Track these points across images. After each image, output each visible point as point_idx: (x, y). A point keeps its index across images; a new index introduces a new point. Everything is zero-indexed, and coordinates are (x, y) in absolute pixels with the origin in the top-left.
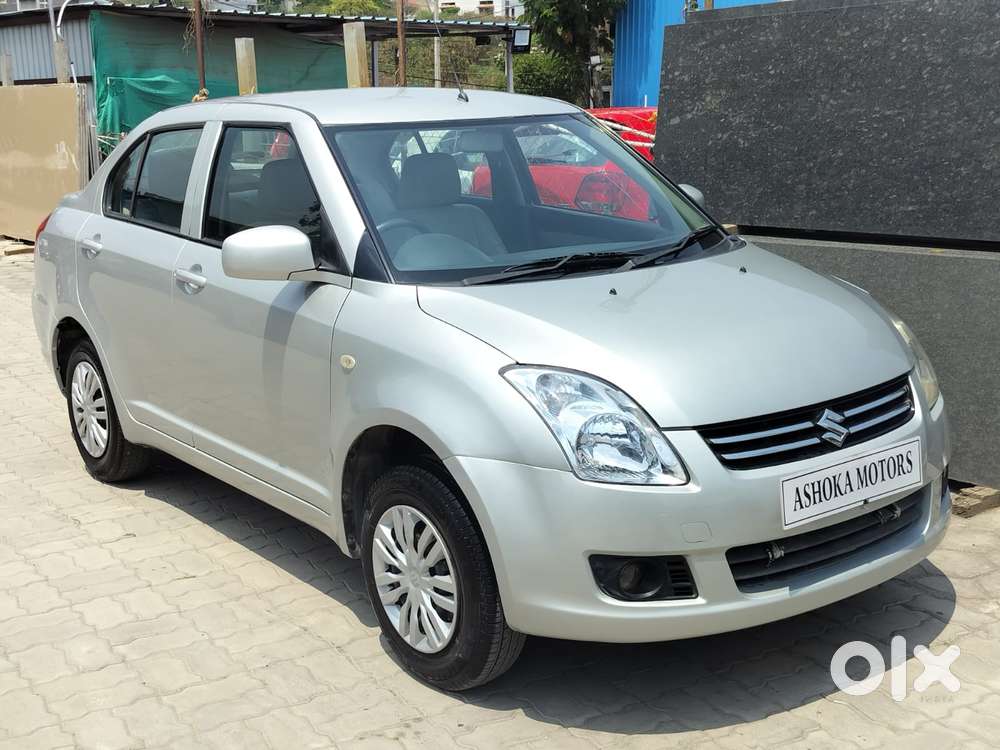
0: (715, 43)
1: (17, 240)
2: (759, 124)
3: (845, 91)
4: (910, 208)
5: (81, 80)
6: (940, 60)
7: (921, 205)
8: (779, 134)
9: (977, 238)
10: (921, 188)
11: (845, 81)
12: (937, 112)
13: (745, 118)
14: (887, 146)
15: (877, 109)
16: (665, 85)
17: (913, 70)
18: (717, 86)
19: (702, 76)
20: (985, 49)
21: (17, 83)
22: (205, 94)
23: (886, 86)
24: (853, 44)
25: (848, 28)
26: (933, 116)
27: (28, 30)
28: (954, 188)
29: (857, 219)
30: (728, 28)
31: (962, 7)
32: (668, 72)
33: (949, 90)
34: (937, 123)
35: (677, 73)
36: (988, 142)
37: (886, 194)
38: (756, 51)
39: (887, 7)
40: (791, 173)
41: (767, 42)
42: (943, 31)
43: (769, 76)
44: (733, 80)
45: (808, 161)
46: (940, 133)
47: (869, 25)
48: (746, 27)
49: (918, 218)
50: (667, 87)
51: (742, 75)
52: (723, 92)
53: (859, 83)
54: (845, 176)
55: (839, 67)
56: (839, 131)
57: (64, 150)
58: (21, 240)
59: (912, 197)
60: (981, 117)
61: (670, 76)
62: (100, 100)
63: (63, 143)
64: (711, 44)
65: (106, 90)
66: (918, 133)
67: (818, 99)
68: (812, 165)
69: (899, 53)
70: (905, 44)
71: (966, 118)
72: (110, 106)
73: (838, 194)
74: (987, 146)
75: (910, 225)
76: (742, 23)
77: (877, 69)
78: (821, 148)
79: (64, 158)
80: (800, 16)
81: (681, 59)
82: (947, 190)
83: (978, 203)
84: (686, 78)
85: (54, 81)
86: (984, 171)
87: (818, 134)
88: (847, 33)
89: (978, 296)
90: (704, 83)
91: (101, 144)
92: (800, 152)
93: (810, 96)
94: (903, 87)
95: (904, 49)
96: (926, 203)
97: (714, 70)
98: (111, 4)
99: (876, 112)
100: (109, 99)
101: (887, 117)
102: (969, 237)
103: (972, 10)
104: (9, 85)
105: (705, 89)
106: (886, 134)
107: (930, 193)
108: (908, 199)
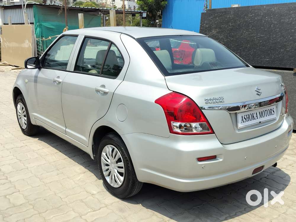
0: (216, 17)
1: (13, 66)
2: (227, 38)
3: (250, 30)
4: (267, 60)
5: (31, 23)
6: (276, 23)
7: (270, 59)
8: (232, 41)
9: (285, 67)
10: (271, 55)
11: (251, 28)
12: (275, 36)
13: (223, 36)
14: (261, 44)
15: (259, 35)
16: (201, 27)
17: (269, 25)
18: (216, 28)
19: (211, 25)
20: (288, 20)
21: (13, 24)
22: (67, 28)
23: (262, 29)
24: (253, 18)
25: (251, 14)
26: (274, 37)
27: (14, 10)
28: (279, 55)
29: (253, 62)
30: (219, 13)
31: (282, 10)
32: (202, 24)
33: (278, 30)
34: (275, 38)
35: (204, 25)
36: (288, 43)
37: (261, 56)
38: (226, 19)
39: (262, 9)
40: (235, 50)
41: (229, 17)
42: (277, 16)
43: (230, 26)
44: (220, 27)
45: (240, 47)
46: (276, 41)
47: (257, 14)
48: (224, 13)
49: (270, 62)
50: (202, 28)
51: (223, 26)
52: (217, 30)
53: (254, 28)
54: (250, 51)
55: (249, 24)
56: (249, 40)
57: (27, 42)
58: (14, 66)
59: (268, 57)
60: (287, 37)
61: (203, 25)
62: (36, 29)
63: (27, 40)
64: (214, 18)
65: (37, 26)
66: (269, 41)
67: (243, 32)
68: (241, 48)
69: (265, 21)
70: (266, 19)
71: (283, 37)
72: (38, 31)
73: (248, 56)
74: (288, 45)
75: (267, 64)
76: (222, 12)
77: (259, 25)
78: (244, 44)
79: (27, 44)
80: (238, 11)
81: (206, 21)
82: (277, 55)
83: (285, 58)
84: (207, 26)
85: (24, 24)
86: (287, 50)
87: (243, 41)
88: (251, 16)
89: (287, 81)
90: (212, 27)
91: (37, 41)
92: (238, 45)
93: (241, 31)
94: (266, 29)
95: (266, 20)
96: (272, 58)
97: (215, 24)
98: (39, 4)
99: (258, 35)
100: (38, 29)
101: (261, 37)
102: (283, 67)
103: (285, 10)
104: (11, 24)
105: (212, 29)
106: (261, 41)
107: (273, 56)
108: (267, 57)
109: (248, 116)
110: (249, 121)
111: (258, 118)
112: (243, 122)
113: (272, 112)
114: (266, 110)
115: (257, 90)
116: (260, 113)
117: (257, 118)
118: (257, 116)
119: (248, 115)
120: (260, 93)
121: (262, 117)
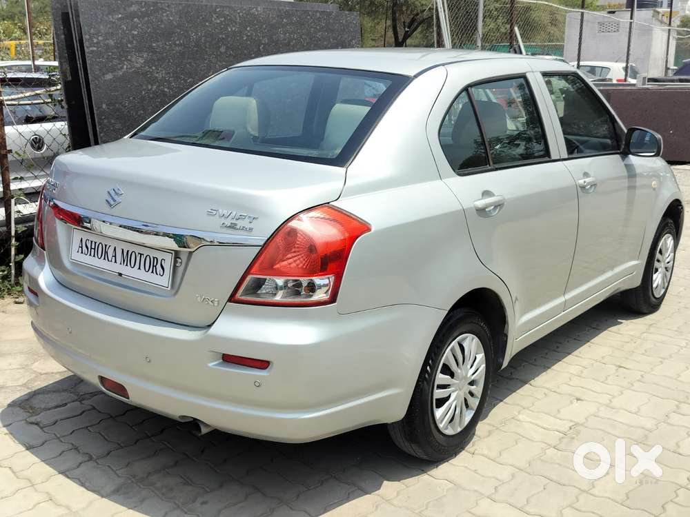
109: (93, 243)
110: (94, 256)
111: (116, 262)
112: (82, 252)
113: (159, 267)
114: (141, 254)
115: (113, 193)
116: (125, 254)
117: (113, 260)
118: (115, 257)
119: (95, 243)
120: (114, 201)
121: (127, 265)
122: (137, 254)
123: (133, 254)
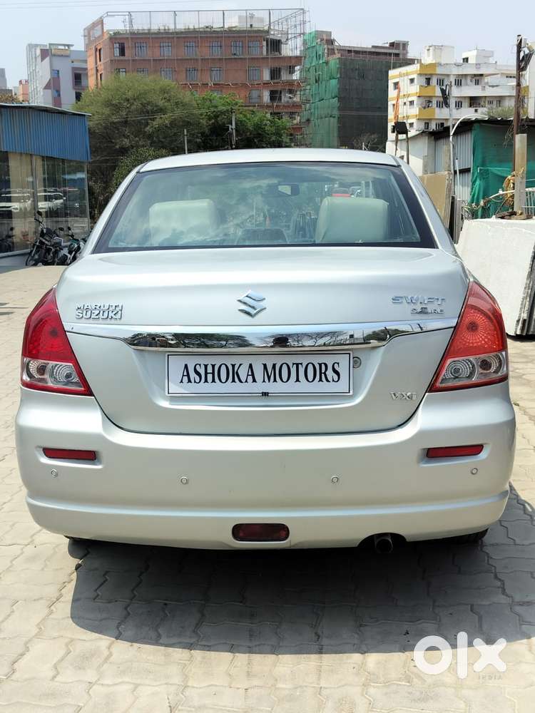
5: (463, 170)
62: (473, 183)
65: (477, 176)
72: (478, 186)
100: (478, 182)
109: (209, 366)
110: (213, 381)
111: (254, 381)
112: (190, 381)
113: (330, 372)
114: (297, 365)
115: (248, 301)
118: (253, 375)
119: (213, 366)
122: (291, 365)
123: (285, 366)
